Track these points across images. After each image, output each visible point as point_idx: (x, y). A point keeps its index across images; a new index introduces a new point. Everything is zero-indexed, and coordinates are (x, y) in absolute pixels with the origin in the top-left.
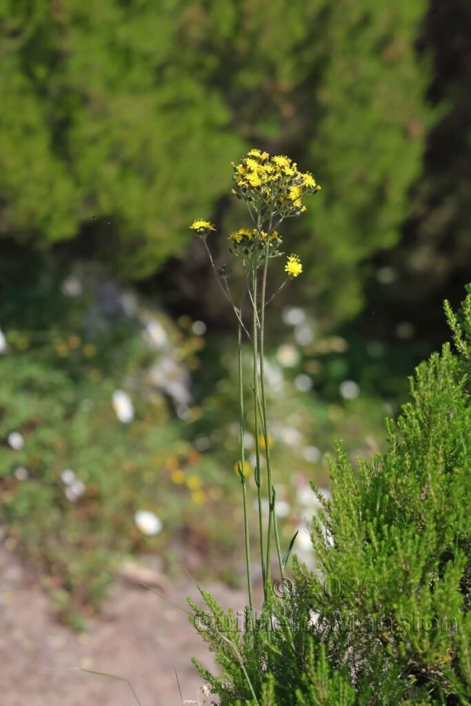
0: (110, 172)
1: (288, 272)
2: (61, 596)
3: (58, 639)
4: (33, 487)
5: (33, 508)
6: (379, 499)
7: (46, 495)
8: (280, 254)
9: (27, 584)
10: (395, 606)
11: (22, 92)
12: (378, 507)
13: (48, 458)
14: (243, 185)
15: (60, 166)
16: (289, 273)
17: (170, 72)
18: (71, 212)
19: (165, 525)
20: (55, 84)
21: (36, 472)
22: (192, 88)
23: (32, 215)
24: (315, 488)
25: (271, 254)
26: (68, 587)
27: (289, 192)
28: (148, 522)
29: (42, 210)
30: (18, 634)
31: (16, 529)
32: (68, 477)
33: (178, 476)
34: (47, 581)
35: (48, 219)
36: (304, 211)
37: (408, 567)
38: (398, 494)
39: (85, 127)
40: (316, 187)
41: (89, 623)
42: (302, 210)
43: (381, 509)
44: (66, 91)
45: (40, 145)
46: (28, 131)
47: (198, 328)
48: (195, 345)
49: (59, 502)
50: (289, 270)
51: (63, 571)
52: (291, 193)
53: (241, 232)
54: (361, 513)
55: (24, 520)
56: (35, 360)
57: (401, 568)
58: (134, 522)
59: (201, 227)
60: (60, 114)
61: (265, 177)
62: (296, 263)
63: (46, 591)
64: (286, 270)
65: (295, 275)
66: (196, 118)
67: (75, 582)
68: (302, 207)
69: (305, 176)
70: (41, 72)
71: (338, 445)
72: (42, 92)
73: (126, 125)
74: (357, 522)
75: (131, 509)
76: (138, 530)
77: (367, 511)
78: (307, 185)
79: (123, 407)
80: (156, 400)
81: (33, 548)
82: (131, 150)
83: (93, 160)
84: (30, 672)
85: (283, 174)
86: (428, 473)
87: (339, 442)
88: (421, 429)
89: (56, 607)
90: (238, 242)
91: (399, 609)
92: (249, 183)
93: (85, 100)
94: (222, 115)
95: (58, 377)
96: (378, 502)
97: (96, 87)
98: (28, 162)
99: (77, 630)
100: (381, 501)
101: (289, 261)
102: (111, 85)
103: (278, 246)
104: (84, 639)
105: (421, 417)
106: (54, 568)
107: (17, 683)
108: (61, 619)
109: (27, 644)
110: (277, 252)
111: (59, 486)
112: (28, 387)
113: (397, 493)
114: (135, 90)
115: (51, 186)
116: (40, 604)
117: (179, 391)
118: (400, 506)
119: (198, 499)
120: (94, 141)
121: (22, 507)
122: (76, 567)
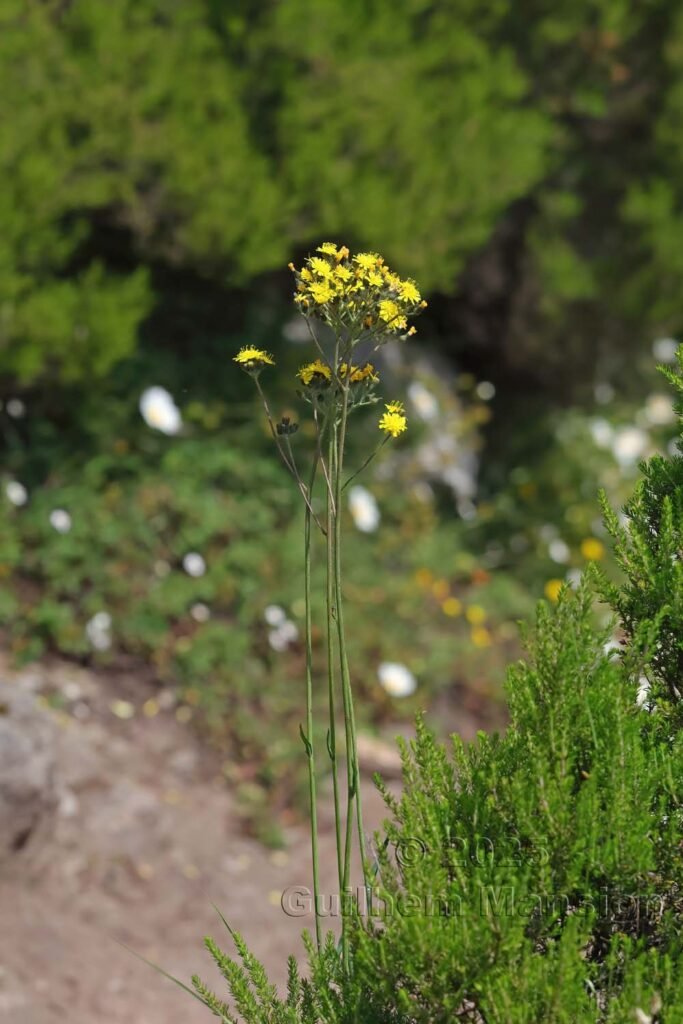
0: (339, 172)
1: (383, 429)
2: (254, 792)
3: (241, 860)
4: (221, 630)
5: (217, 663)
6: (477, 806)
7: (243, 640)
8: (376, 400)
9: (205, 775)
10: (479, 987)
11: (208, 56)
12: (475, 818)
13: (249, 587)
14: (302, 301)
15: (262, 165)
16: (386, 432)
17: (439, 21)
18: (280, 231)
19: (421, 682)
20: (255, 44)
21: (225, 609)
22: (468, 46)
23: (215, 237)
24: (382, 786)
25: (363, 398)
26: (264, 782)
27: (378, 309)
28: (396, 679)
29: (232, 232)
30: (178, 855)
31: (194, 694)
32: (274, 615)
33: (451, 607)
34: (234, 771)
35: (242, 242)
36: (413, 334)
37: (499, 927)
38: (503, 803)
39: (302, 107)
40: (420, 302)
41: (290, 835)
42: (410, 333)
43: (479, 821)
44: (272, 53)
45: (233, 133)
46: (214, 114)
47: (485, 391)
48: (481, 415)
49: (262, 652)
50: (385, 427)
51: (259, 756)
52: (382, 312)
53: (312, 368)
54: (448, 828)
55: (204, 680)
56: (233, 444)
57: (488, 929)
58: (377, 677)
59: (249, 360)
60: (266, 86)
61: (340, 286)
62: (397, 415)
63: (231, 786)
64: (381, 427)
65: (395, 435)
66: (475, 88)
67: (277, 771)
68: (408, 329)
69: (406, 284)
70: (236, 26)
71: (419, 718)
72: (236, 56)
73: (366, 103)
74: (440, 844)
75: (375, 657)
76: (383, 690)
77: (459, 824)
78: (406, 300)
79: (364, 511)
80: (422, 495)
81: (216, 721)
82: (372, 138)
83: (313, 154)
84: (185, 915)
85: (366, 283)
86: (538, 776)
87: (421, 714)
88: (537, 704)
89: (243, 810)
90: (307, 383)
91: (484, 991)
92: (312, 298)
93: (304, 68)
94: (515, 84)
95: (267, 468)
96: (476, 811)
97: (317, 48)
98: (213, 162)
99: (272, 846)
100: (479, 810)
101: (386, 411)
102: (342, 43)
103: (372, 387)
104: (280, 858)
105: (539, 684)
106: (246, 752)
107: (163, 932)
108: (248, 829)
109: (191, 871)
110: (371, 396)
111: (261, 627)
112: (222, 482)
113: (500, 800)
114: (378, 51)
115: (247, 195)
116: (221, 803)
117: (461, 480)
118: (506, 820)
119: (479, 639)
120: (315, 126)
121: (202, 662)
122: (279, 749)
